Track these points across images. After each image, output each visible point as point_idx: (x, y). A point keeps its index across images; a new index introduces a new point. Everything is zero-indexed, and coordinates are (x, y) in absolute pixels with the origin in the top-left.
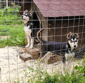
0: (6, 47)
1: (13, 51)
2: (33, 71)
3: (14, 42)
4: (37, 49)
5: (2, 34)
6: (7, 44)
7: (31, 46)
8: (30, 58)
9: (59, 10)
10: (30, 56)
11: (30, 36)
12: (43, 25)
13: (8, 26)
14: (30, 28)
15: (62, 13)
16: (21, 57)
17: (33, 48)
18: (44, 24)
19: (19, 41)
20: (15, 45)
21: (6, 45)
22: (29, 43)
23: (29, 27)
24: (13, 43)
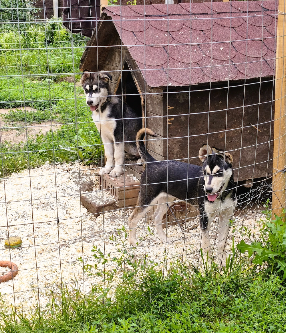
0: (43, 167)
1: (65, 179)
2: (106, 261)
3: (69, 149)
4: (135, 178)
5: (36, 118)
6: (45, 156)
7: (117, 169)
8: (112, 206)
9: (198, 63)
10: (111, 198)
11: (113, 137)
12: (150, 106)
13: (57, 86)
14: (110, 116)
15: (206, 72)
16: (85, 203)
17: (121, 174)
18: (153, 105)
19: (84, 145)
20: (72, 157)
21: (44, 160)
22: (111, 159)
23: (107, 112)
24: (64, 153)
